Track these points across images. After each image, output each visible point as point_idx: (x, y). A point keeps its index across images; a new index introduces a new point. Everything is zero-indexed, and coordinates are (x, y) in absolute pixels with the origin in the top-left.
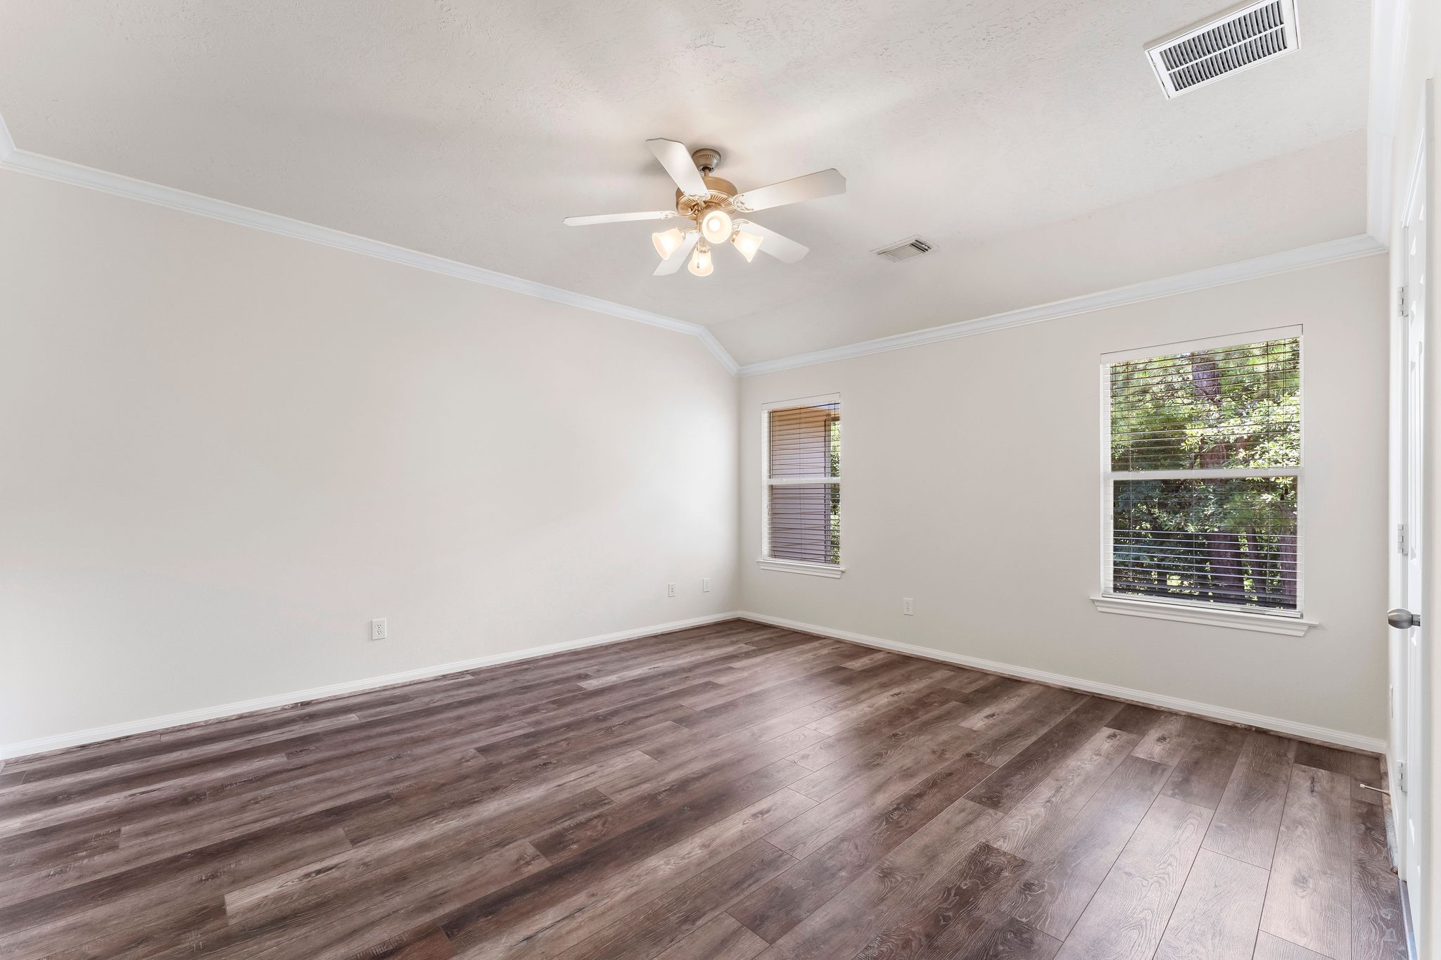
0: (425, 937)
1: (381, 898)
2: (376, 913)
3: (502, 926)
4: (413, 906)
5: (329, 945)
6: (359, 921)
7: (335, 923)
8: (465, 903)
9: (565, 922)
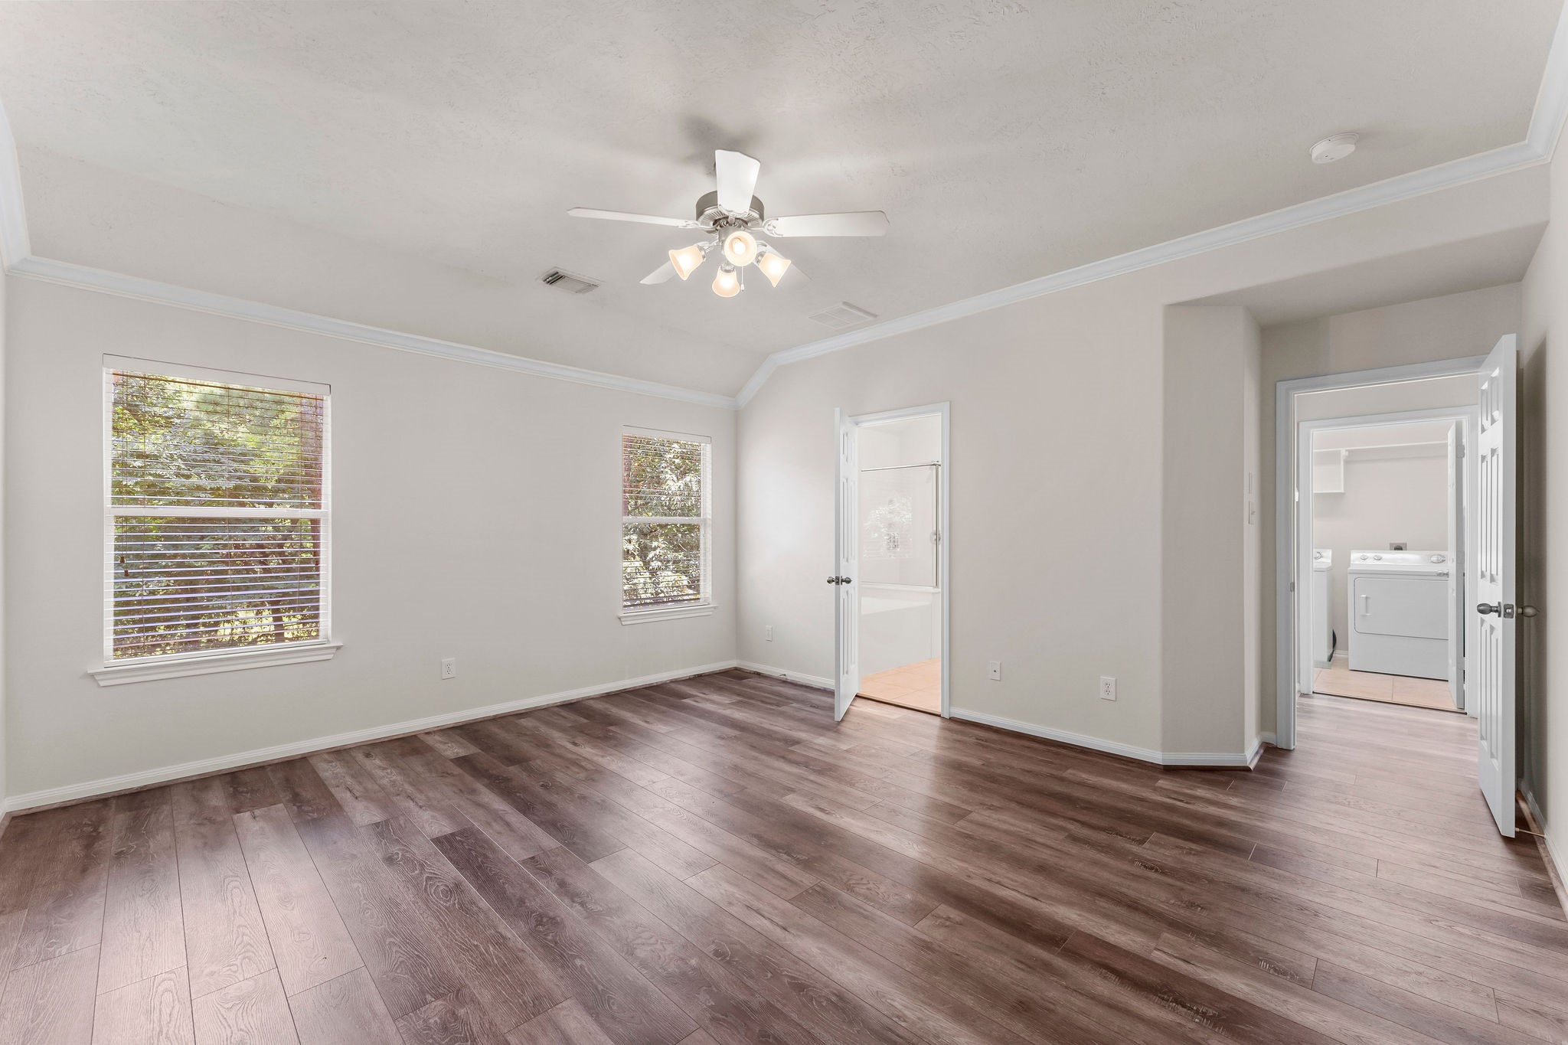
0: (1079, 954)
1: (1059, 1010)
2: (1079, 1002)
3: (1031, 914)
4: (1052, 978)
5: (1139, 1019)
6: (1099, 1011)
7: (1116, 1029)
8: (1023, 943)
9: (1007, 885)
